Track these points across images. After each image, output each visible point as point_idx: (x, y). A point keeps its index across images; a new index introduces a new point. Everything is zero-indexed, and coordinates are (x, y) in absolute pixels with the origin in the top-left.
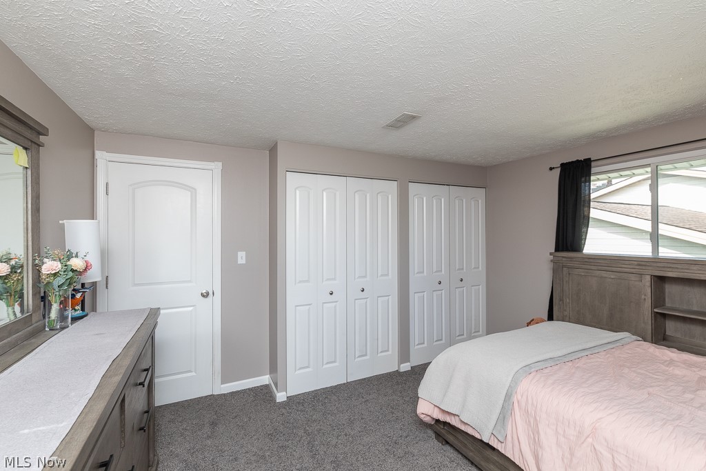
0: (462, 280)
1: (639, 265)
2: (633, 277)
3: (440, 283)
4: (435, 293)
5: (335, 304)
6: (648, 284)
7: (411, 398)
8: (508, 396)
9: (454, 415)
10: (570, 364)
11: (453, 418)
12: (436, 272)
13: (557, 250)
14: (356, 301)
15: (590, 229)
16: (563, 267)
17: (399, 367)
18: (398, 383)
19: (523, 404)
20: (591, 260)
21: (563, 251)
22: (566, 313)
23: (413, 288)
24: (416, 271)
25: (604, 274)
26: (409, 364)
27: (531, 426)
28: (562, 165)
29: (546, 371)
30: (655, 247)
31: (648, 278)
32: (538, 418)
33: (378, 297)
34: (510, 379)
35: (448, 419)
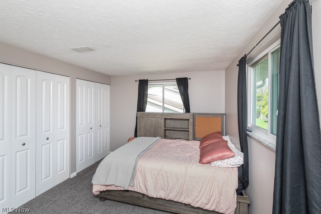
0: (101, 126)
1: (161, 115)
2: (160, 119)
3: (91, 128)
4: (89, 134)
5: (26, 151)
6: (163, 121)
7: (81, 189)
8: (135, 169)
9: (111, 185)
10: (149, 151)
11: (110, 187)
12: (89, 123)
13: (138, 111)
14: (43, 146)
15: (147, 105)
16: (141, 117)
17: (70, 175)
18: (71, 185)
19: (140, 169)
20: (149, 114)
21: (139, 111)
22: (141, 134)
23: (78, 132)
24: (79, 124)
25: (152, 119)
26: (76, 172)
27: (143, 176)
28: (140, 80)
29: (144, 155)
30: (163, 110)
31: (163, 119)
32: (145, 172)
33: (57, 141)
34: (135, 161)
35: (108, 188)
